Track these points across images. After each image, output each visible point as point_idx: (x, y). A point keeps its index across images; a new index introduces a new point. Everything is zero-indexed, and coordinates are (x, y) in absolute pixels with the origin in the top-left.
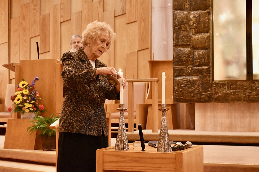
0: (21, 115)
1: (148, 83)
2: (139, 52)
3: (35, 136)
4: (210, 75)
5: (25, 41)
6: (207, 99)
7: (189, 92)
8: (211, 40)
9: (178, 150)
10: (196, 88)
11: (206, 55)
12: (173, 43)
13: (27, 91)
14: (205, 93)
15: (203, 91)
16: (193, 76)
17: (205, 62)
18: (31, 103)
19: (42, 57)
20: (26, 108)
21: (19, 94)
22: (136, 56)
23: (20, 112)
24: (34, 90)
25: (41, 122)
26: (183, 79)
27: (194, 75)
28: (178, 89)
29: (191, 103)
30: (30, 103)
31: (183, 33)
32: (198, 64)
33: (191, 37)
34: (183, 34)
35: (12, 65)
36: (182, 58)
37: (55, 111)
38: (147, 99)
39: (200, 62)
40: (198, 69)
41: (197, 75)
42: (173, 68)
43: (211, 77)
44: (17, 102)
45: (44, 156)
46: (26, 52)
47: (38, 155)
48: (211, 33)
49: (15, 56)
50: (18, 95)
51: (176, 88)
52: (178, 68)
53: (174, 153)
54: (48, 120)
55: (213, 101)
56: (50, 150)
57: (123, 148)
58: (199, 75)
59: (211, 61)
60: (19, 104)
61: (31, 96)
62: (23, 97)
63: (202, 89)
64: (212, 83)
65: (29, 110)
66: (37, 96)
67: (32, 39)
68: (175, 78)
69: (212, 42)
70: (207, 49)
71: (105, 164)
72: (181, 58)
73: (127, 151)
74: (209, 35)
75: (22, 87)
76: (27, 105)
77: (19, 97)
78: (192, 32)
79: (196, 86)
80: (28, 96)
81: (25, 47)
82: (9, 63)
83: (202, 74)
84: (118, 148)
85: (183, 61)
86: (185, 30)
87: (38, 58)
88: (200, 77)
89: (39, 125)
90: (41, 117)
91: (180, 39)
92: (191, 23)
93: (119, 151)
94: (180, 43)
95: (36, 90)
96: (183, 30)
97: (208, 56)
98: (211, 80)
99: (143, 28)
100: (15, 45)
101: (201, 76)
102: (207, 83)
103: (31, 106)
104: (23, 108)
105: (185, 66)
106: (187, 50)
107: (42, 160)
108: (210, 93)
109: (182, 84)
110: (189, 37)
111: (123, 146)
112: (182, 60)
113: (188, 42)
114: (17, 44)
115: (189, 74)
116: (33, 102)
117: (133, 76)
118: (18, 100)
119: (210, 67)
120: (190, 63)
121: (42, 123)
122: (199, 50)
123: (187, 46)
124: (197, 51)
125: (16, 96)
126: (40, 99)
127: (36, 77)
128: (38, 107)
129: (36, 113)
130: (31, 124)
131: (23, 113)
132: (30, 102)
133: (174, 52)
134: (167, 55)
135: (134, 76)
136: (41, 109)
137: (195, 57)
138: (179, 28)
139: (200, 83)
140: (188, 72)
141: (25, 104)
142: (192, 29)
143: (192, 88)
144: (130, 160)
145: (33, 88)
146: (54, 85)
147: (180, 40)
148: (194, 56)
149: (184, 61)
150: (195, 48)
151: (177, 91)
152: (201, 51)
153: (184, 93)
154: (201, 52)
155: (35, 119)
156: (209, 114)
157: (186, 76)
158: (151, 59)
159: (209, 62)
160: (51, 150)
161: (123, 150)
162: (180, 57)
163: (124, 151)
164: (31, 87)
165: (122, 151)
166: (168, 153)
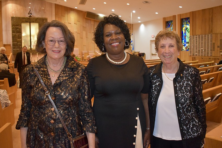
8: (21, 40)
16: (18, 49)
36: (15, 44)
40: (19, 47)
52: (14, 47)
68: (13, 49)
86: (15, 38)
92: (17, 36)
109: (15, 51)
120: (17, 46)
123: (16, 42)
140: (16, 48)
154: (20, 43)
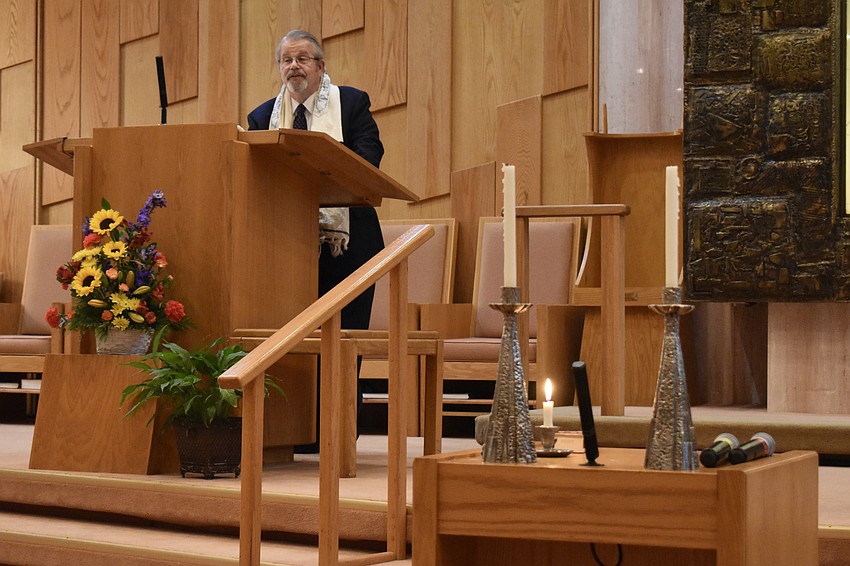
0: (97, 340)
1: (583, 221)
2: (549, 103)
3: (153, 422)
4: (830, 193)
5: (102, 57)
6: (817, 287)
7: (746, 260)
8: (834, 53)
9: (724, 464)
10: (774, 245)
11: (815, 112)
12: (686, 67)
13: (122, 246)
14: (809, 264)
15: (802, 254)
16: (762, 195)
17: (809, 141)
18: (137, 292)
19: (177, 116)
20: (117, 311)
21: (89, 258)
22: (537, 116)
23: (93, 328)
24: (146, 244)
25: (176, 368)
26: (724, 206)
27: (769, 190)
28: (703, 248)
29: (752, 304)
30: (130, 295)
31: (723, 27)
32: (781, 147)
33: (757, 42)
34: (723, 30)
35: (59, 148)
36: (721, 123)
37: (229, 326)
38: (580, 286)
39: (789, 142)
40: (782, 170)
41: (779, 194)
42: (685, 163)
43: (835, 199)
44: (83, 291)
45: (186, 498)
46: (104, 99)
47: (163, 494)
48: (838, 25)
49: (61, 113)
50: (84, 264)
51: (696, 243)
52: (702, 163)
53: (713, 472)
54: (201, 358)
55: (842, 295)
56: (210, 477)
57: (515, 451)
58: (786, 193)
59: (835, 136)
60: (91, 296)
61: (133, 266)
62: (104, 270)
63: (799, 248)
64: (838, 225)
65: (127, 322)
66: (160, 268)
67: (128, 49)
68: (694, 204)
69: (838, 64)
70: (818, 89)
71: (447, 514)
72: (717, 125)
73: (530, 466)
74: (828, 34)
75: (103, 232)
76: (122, 303)
77: (89, 268)
78: (761, 21)
79: (775, 236)
80: (122, 266)
81: (103, 79)
82: (38, 141)
83: (799, 190)
84: (497, 454)
85: (725, 135)
86: (735, 15)
87: (164, 120)
88: (791, 198)
89: (169, 379)
90: (173, 346)
91: (713, 49)
93: (499, 464)
94: (712, 66)
95: (155, 244)
96: (724, 15)
97: (825, 117)
98: (833, 214)
99: (565, 7)
100: (62, 74)
101: (793, 195)
102: (816, 223)
103: (133, 304)
104: (106, 315)
105: (732, 155)
106: (739, 93)
107: (180, 513)
108: (828, 262)
109: (721, 227)
110: (750, 43)
111: (516, 445)
112: (720, 132)
113: (742, 62)
114: (68, 68)
115: (745, 191)
116: (144, 289)
117: (524, 196)
118: (87, 281)
119: (831, 162)
120: (751, 146)
121: (179, 369)
122: (790, 94)
123: (738, 77)
124: (781, 99)
125: (76, 267)
126: (171, 277)
127: (155, 195)
128: (162, 308)
129: (153, 331)
130: (136, 376)
131: (105, 332)
132: (132, 290)
133: (686, 101)
134: (658, 114)
135: (526, 196)
136: (175, 318)
137: (771, 121)
138: (708, 7)
139: (792, 225)
140: (745, 180)
141: (115, 298)
142: (761, 9)
143: (757, 244)
144: (543, 499)
145: (145, 237)
146: (225, 224)
147: (714, 55)
148: (766, 118)
149: (730, 137)
150: (770, 86)
151: (697, 255)
152: (795, 98)
153: (726, 263)
154: (795, 103)
155: (151, 355)
156: (823, 347)
157: (737, 195)
158: (595, 131)
159: (828, 143)
160: (212, 477)
161: (516, 460)
162: (714, 120)
163: (519, 465)
164: (135, 233)
165: (512, 464)
166: (688, 472)
